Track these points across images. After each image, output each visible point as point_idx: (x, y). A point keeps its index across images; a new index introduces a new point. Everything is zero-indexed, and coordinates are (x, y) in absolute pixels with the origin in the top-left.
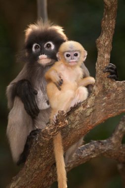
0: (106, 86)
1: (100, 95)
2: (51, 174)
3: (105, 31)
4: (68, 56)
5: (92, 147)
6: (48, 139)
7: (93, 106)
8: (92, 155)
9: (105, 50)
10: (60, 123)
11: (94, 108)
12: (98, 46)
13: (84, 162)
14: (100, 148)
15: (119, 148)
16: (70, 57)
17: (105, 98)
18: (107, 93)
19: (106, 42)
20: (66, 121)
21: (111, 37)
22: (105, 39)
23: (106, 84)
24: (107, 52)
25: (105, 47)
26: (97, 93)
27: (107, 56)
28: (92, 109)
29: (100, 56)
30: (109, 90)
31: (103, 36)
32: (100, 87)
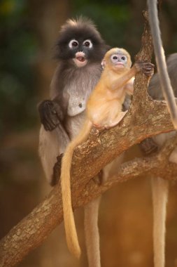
2: (87, 193)
3: (145, 47)
4: (115, 58)
5: (135, 165)
6: (80, 158)
7: (129, 126)
8: (134, 172)
10: (92, 143)
11: (130, 128)
13: (126, 180)
14: (144, 166)
15: (166, 166)
16: (117, 60)
19: (145, 58)
20: (99, 141)
22: (144, 55)
26: (133, 112)
28: (127, 129)
31: (142, 52)
32: (137, 106)
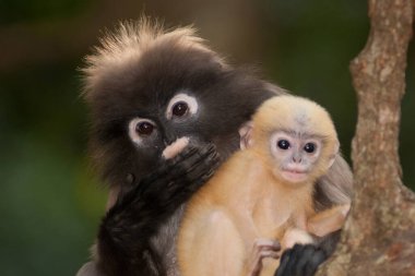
0: (385, 219)
1: (366, 250)
3: (381, 31)
4: (284, 145)
9: (379, 94)
12: (357, 81)
17: (380, 260)
18: (388, 242)
19: (382, 68)
21: (401, 52)
22: (380, 57)
23: (385, 209)
24: (388, 100)
25: (381, 85)
26: (356, 242)
27: (389, 116)
29: (365, 116)
30: (396, 232)
31: (374, 47)
32: (367, 222)
